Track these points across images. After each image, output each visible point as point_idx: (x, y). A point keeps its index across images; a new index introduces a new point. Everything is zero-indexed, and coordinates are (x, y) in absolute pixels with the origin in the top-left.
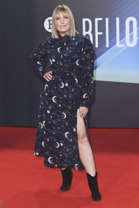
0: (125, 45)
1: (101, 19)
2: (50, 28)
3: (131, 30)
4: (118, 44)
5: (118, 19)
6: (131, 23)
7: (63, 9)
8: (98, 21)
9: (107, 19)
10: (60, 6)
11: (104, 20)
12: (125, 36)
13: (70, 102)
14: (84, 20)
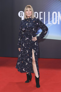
0: (52, 23)
1: (42, 12)
2: (21, 16)
3: (55, 17)
4: (49, 23)
5: (49, 13)
6: (55, 14)
7: (29, 7)
8: (41, 13)
9: (45, 12)
10: (28, 6)
11: (43, 13)
12: (52, 20)
13: (29, 46)
14: (35, 13)
